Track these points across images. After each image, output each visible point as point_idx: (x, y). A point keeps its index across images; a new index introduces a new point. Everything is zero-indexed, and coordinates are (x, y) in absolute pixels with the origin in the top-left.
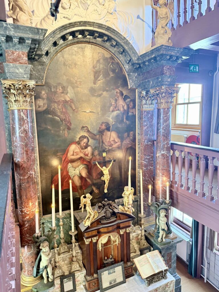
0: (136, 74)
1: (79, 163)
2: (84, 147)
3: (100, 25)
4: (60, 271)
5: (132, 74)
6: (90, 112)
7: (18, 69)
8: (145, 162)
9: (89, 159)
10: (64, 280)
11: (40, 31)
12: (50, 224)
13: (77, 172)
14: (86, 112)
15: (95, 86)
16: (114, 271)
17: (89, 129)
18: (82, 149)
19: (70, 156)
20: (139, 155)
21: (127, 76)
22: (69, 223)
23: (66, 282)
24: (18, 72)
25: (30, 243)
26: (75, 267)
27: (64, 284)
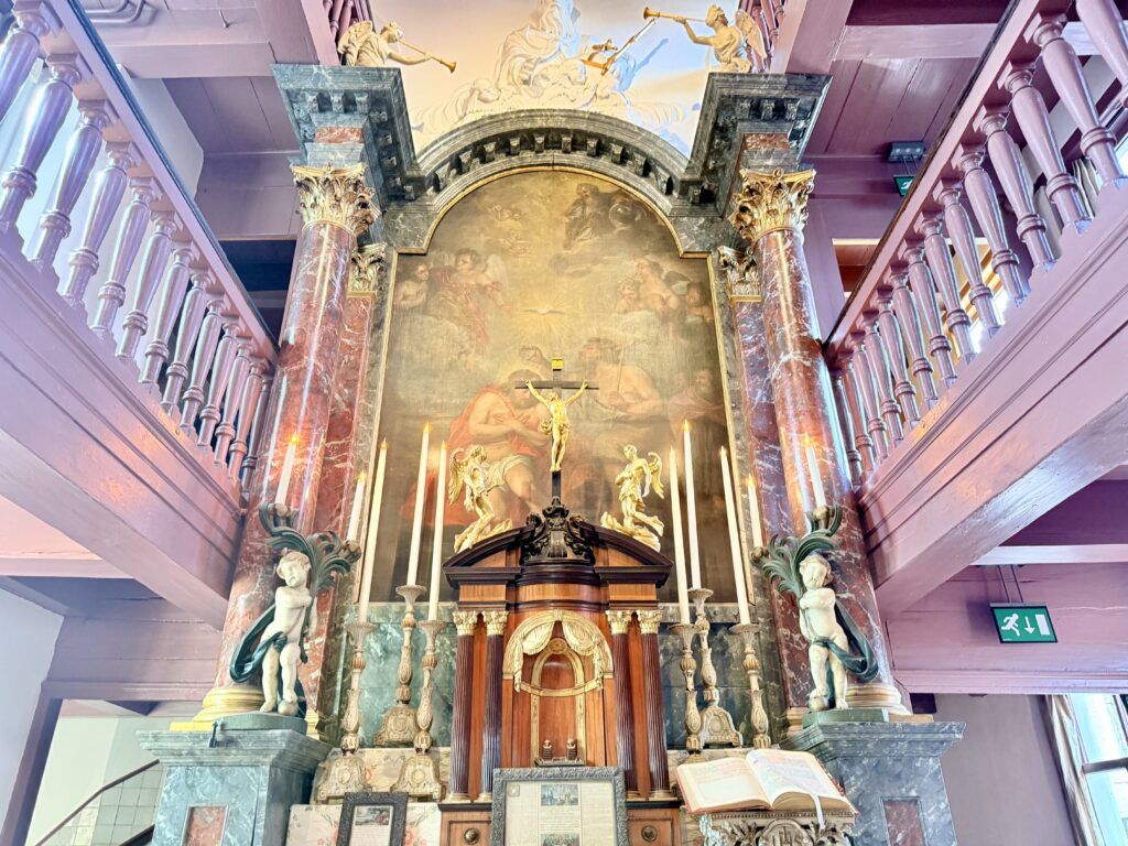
0: (702, 221)
1: (504, 450)
2: (522, 403)
3: (571, 114)
4: (356, 771)
5: (685, 219)
6: (550, 312)
7: (334, 153)
8: (767, 465)
9: (539, 440)
10: (356, 808)
11: (385, 73)
12: (376, 641)
13: (495, 475)
14: (535, 311)
15: (570, 252)
16: (572, 797)
17: (544, 355)
18: (518, 407)
19: (476, 425)
20: (739, 442)
21: (671, 227)
22: (448, 657)
23: (363, 820)
24: (332, 157)
25: (257, 561)
26: (419, 776)
27: (355, 829)
